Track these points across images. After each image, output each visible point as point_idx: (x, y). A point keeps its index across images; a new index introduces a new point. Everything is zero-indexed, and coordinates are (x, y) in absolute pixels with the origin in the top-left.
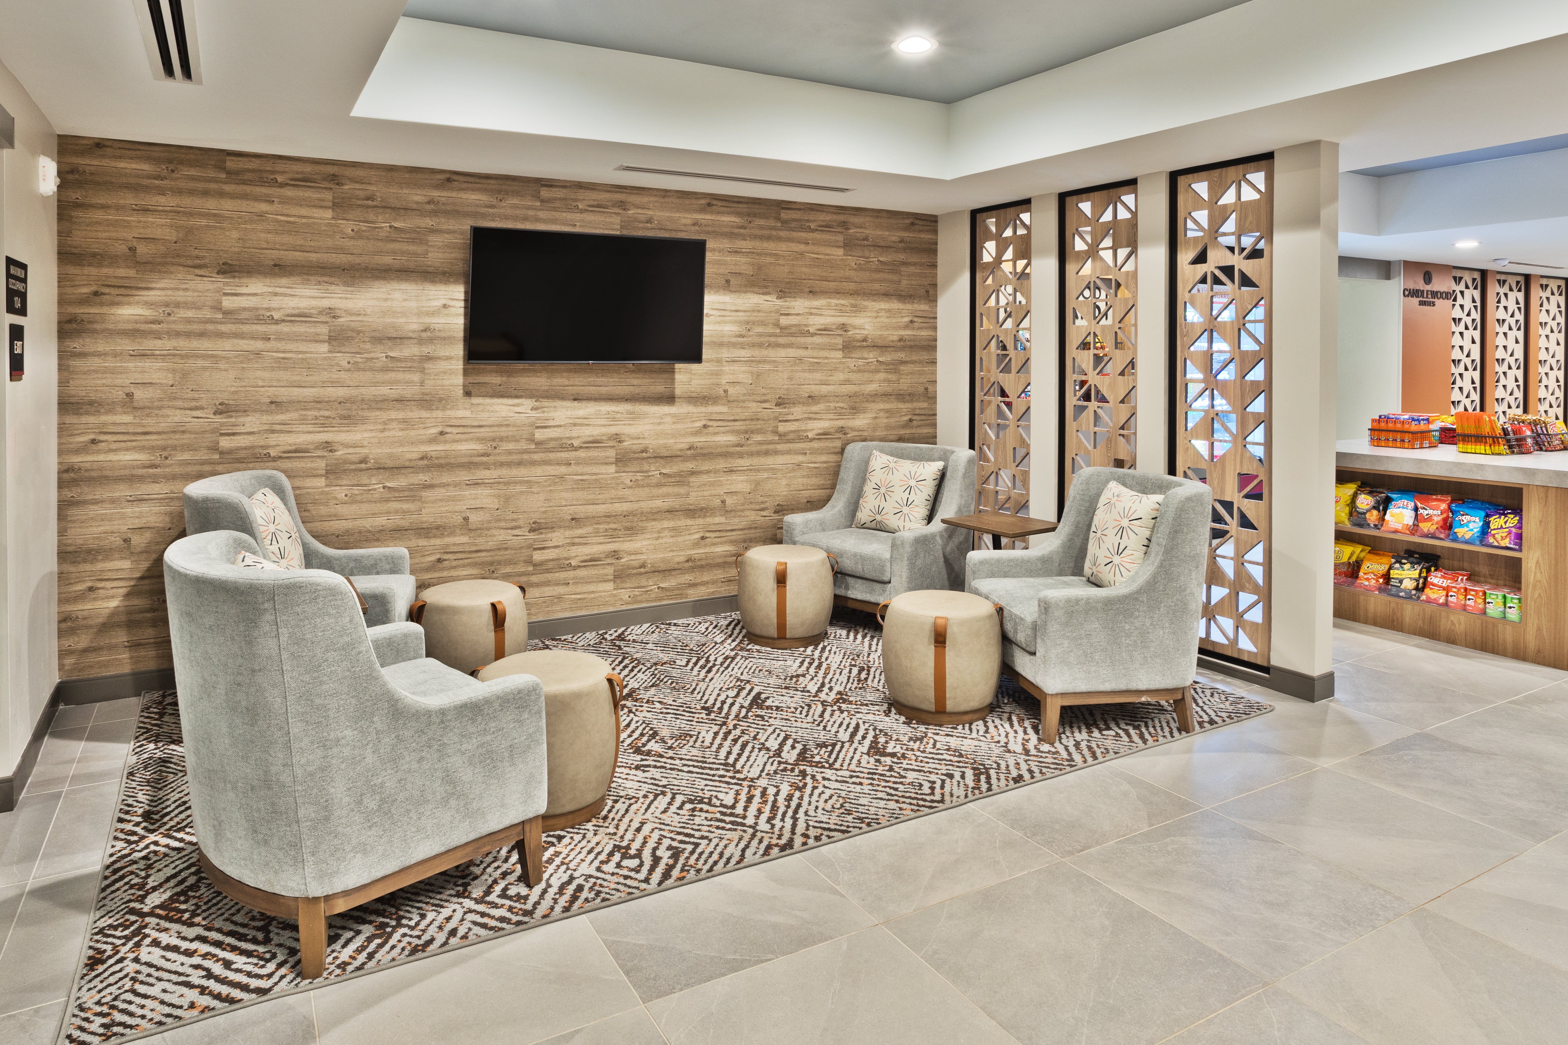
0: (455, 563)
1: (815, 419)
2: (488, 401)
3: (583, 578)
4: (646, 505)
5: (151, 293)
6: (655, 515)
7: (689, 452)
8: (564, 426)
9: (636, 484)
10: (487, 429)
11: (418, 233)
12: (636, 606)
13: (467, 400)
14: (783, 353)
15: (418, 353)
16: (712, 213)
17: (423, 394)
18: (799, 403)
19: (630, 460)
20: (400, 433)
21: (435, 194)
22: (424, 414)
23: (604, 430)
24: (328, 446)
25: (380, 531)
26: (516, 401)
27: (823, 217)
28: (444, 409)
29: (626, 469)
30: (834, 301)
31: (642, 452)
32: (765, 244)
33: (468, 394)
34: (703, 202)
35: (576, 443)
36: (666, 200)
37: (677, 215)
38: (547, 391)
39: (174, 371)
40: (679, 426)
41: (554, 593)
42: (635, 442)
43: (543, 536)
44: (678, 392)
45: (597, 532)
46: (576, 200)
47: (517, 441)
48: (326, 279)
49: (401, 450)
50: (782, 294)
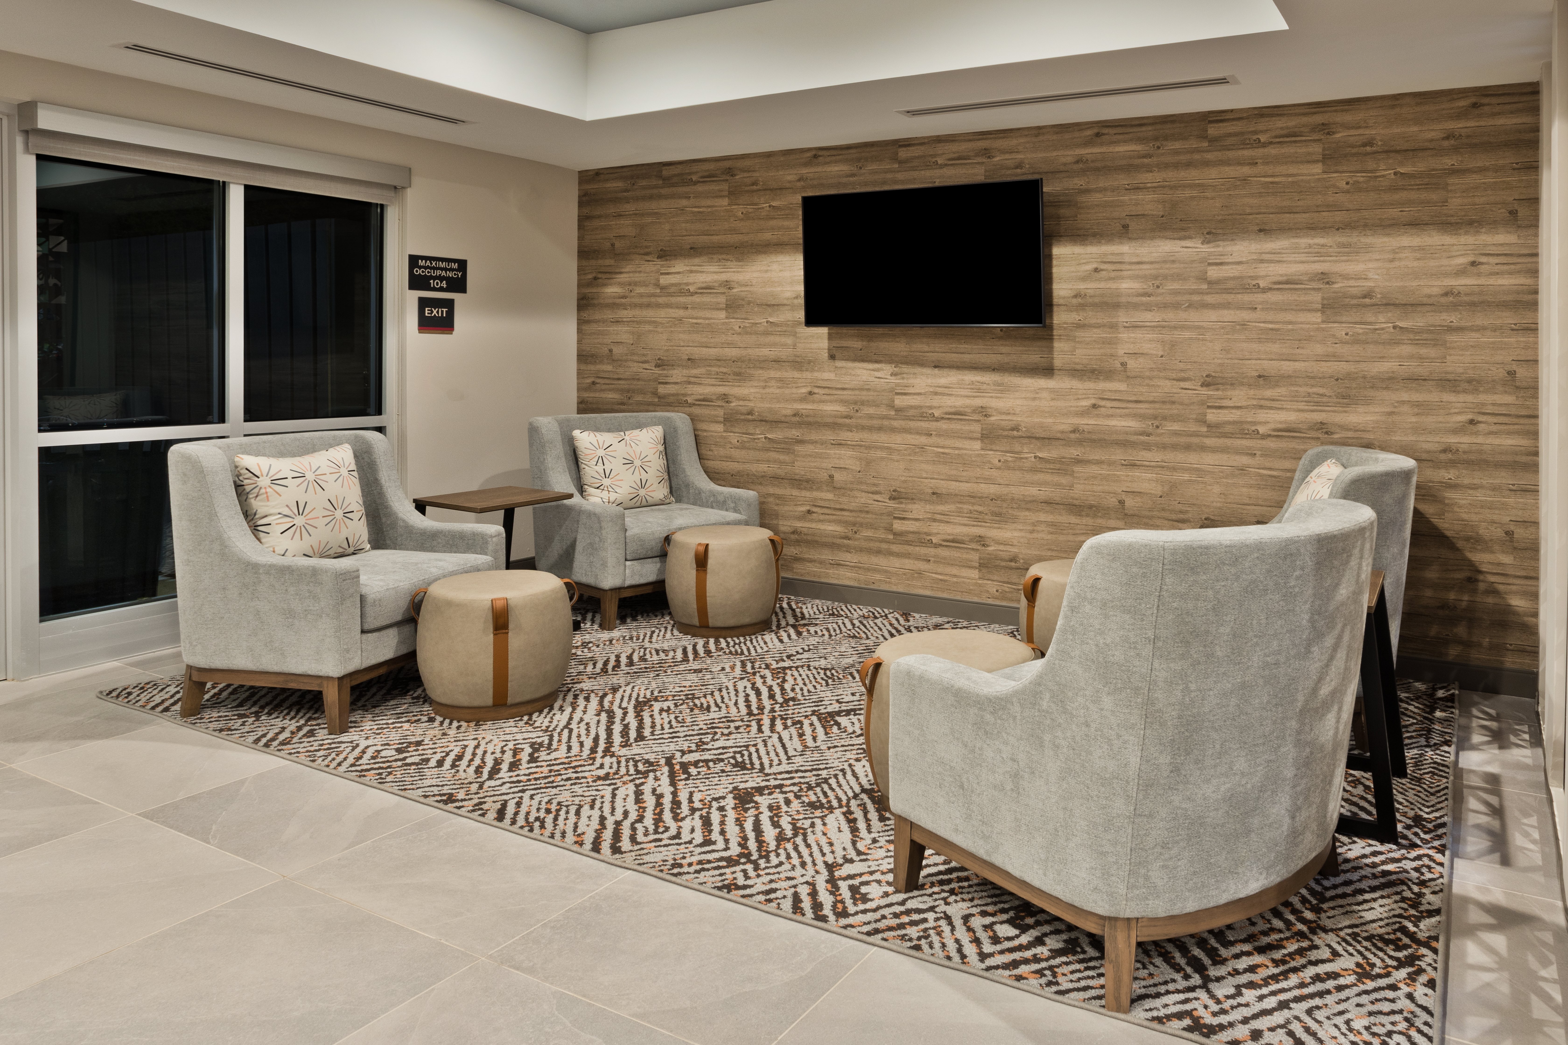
0: (822, 517)
1: (1271, 408)
2: (850, 364)
3: (945, 558)
4: (1018, 491)
5: (622, 276)
6: (1029, 504)
7: (1073, 436)
8: (924, 394)
9: (1006, 466)
10: (850, 392)
11: (791, 209)
12: (1004, 603)
13: (831, 363)
14: (1212, 316)
15: (791, 319)
16: (1102, 144)
17: (796, 356)
18: (1242, 384)
19: (998, 437)
20: (778, 391)
21: (804, 171)
22: (797, 374)
23: (968, 402)
24: (725, 398)
25: (763, 477)
26: (876, 366)
27: (1280, 124)
28: (813, 371)
29: (994, 447)
30: (1304, 241)
31: (1013, 429)
32: (1182, 174)
33: (832, 357)
34: (1089, 133)
35: (937, 413)
36: (1041, 138)
37: (1055, 154)
38: (906, 357)
39: (633, 333)
40: (1060, 404)
41: (914, 567)
42: (1004, 417)
43: (903, 506)
44: (1058, 362)
45: (960, 512)
46: (934, 156)
47: (877, 406)
48: (724, 256)
49: (778, 406)
50: (1211, 235)
